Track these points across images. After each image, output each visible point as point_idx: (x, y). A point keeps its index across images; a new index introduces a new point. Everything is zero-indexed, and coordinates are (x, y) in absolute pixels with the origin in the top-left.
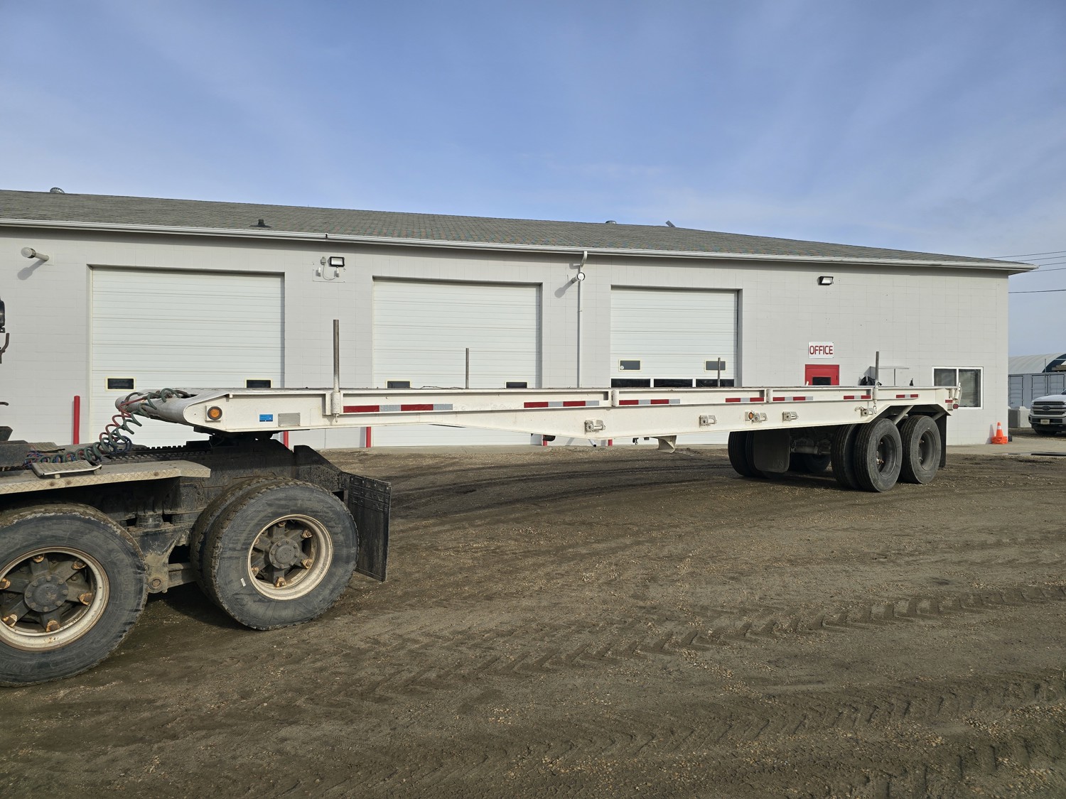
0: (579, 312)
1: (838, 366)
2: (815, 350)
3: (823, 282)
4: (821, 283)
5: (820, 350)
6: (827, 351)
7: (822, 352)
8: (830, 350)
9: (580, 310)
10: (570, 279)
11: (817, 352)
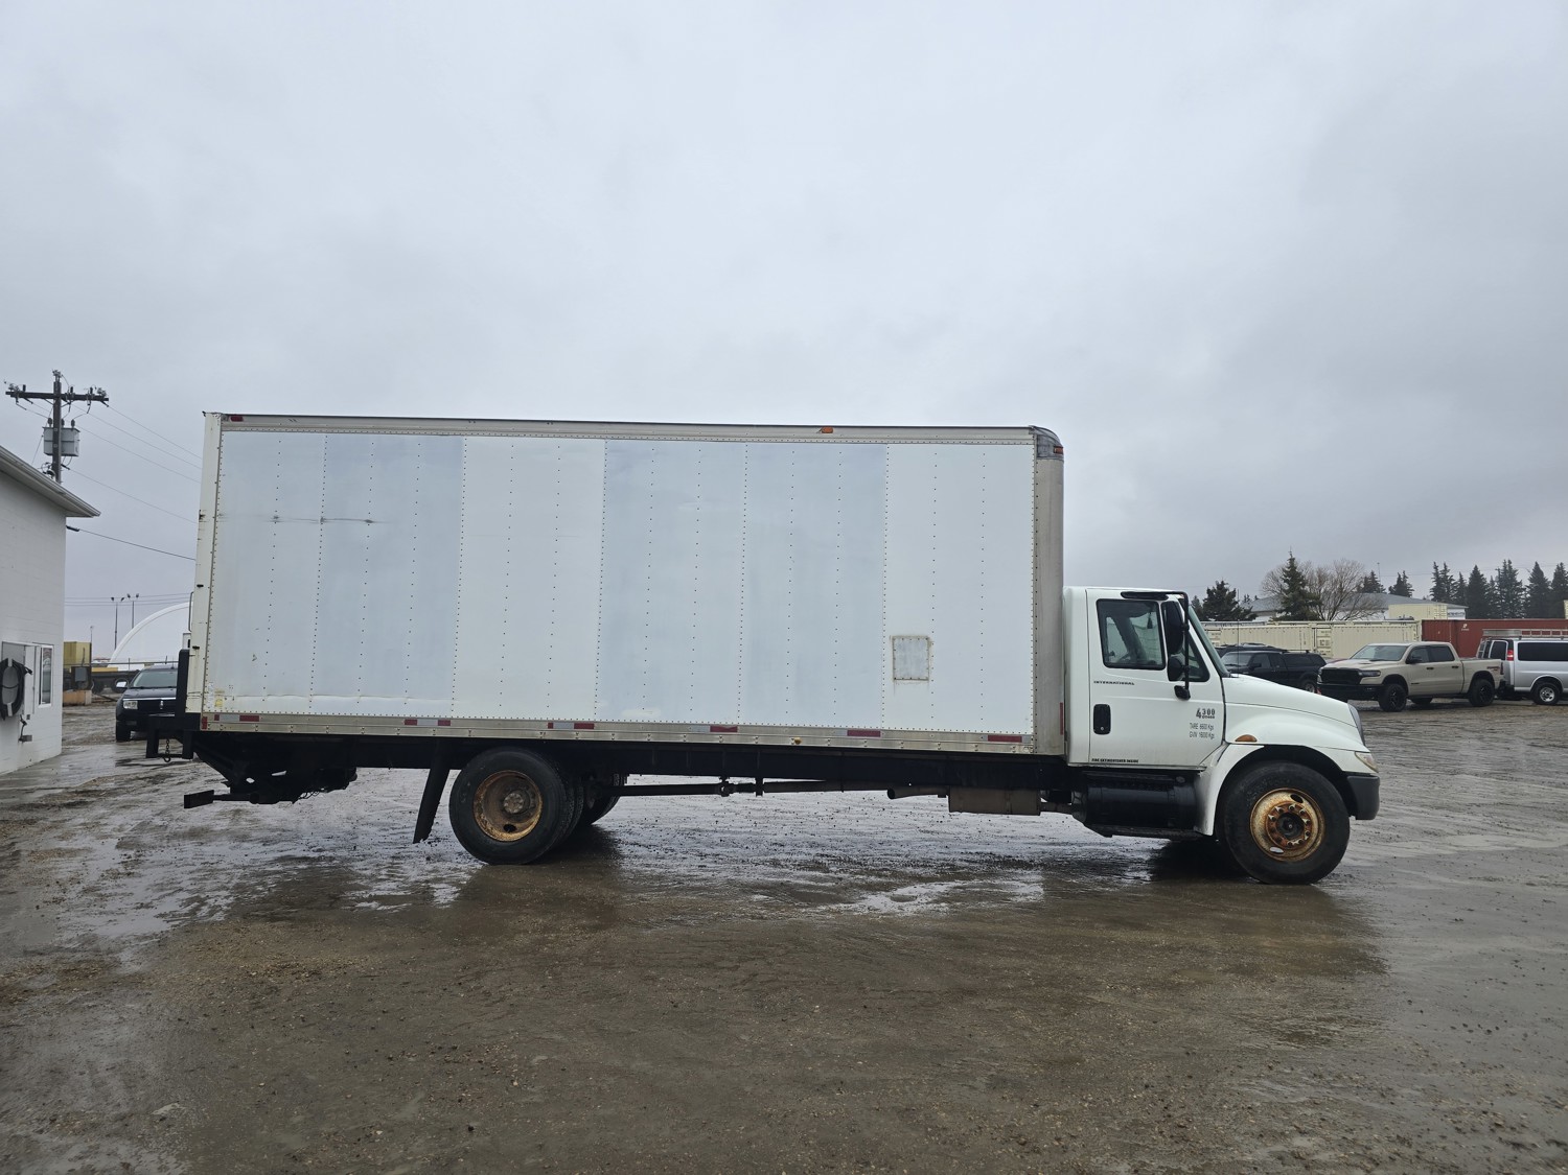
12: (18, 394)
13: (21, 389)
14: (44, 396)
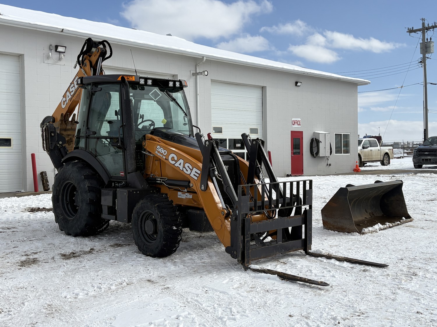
1: (302, 132)
2: (294, 123)
3: (297, 85)
4: (296, 85)
5: (296, 123)
6: (299, 124)
7: (297, 124)
8: (300, 123)
11: (295, 124)
12: (411, 31)
13: (412, 28)
14: (419, 30)
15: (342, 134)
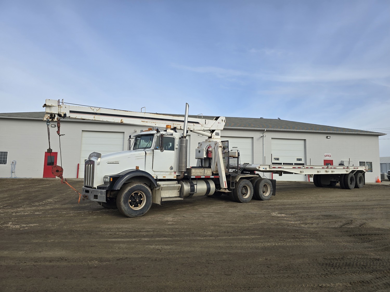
0: (263, 145)
1: (333, 160)
3: (328, 138)
9: (264, 144)
10: (261, 136)
15: (366, 162)
